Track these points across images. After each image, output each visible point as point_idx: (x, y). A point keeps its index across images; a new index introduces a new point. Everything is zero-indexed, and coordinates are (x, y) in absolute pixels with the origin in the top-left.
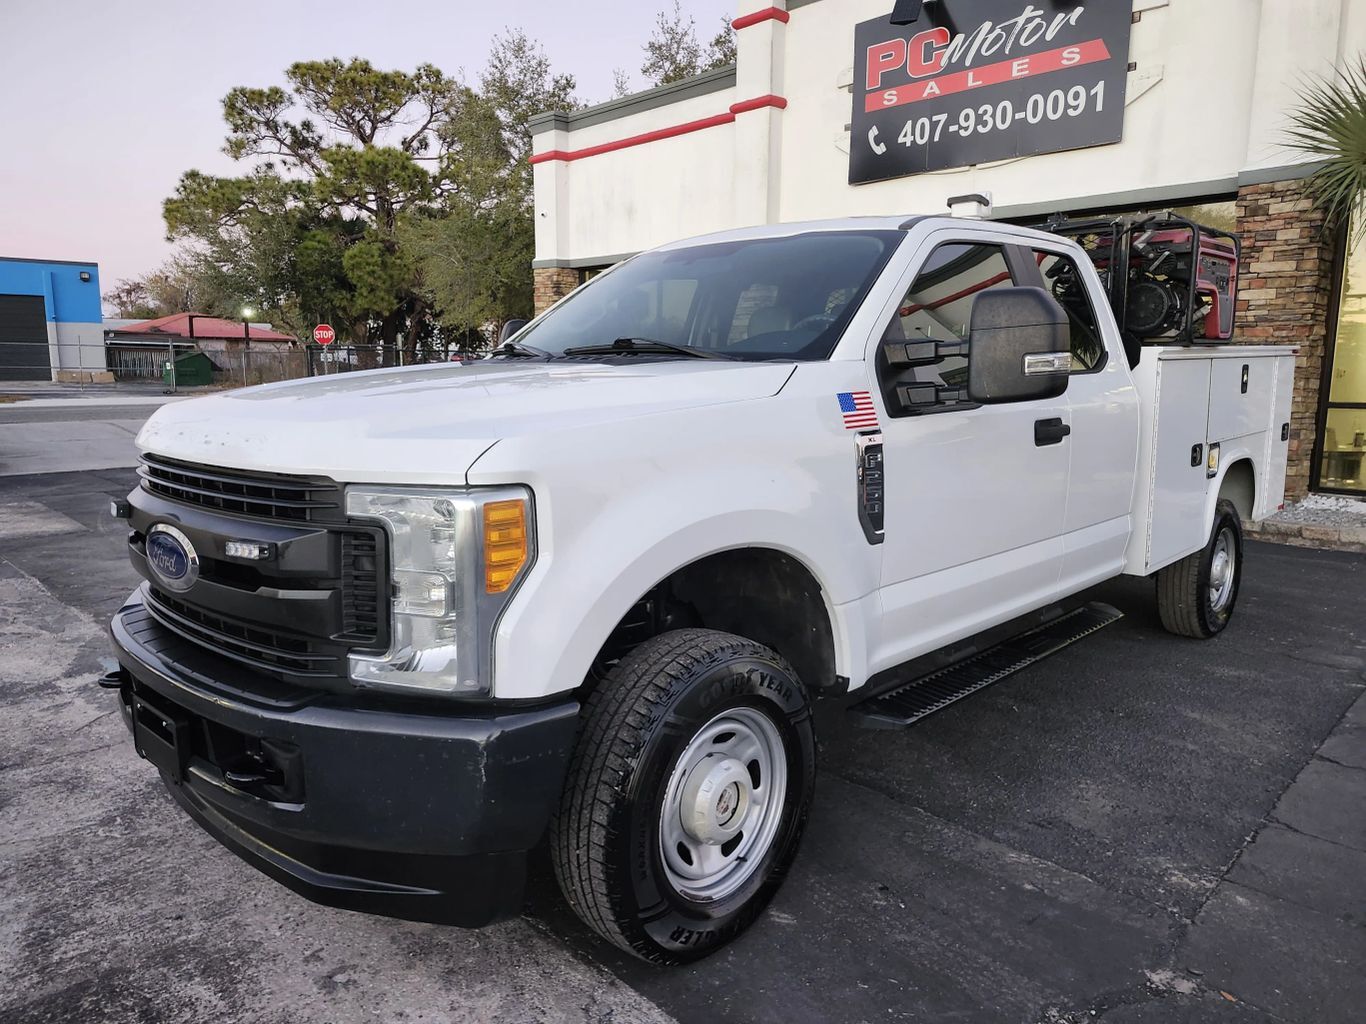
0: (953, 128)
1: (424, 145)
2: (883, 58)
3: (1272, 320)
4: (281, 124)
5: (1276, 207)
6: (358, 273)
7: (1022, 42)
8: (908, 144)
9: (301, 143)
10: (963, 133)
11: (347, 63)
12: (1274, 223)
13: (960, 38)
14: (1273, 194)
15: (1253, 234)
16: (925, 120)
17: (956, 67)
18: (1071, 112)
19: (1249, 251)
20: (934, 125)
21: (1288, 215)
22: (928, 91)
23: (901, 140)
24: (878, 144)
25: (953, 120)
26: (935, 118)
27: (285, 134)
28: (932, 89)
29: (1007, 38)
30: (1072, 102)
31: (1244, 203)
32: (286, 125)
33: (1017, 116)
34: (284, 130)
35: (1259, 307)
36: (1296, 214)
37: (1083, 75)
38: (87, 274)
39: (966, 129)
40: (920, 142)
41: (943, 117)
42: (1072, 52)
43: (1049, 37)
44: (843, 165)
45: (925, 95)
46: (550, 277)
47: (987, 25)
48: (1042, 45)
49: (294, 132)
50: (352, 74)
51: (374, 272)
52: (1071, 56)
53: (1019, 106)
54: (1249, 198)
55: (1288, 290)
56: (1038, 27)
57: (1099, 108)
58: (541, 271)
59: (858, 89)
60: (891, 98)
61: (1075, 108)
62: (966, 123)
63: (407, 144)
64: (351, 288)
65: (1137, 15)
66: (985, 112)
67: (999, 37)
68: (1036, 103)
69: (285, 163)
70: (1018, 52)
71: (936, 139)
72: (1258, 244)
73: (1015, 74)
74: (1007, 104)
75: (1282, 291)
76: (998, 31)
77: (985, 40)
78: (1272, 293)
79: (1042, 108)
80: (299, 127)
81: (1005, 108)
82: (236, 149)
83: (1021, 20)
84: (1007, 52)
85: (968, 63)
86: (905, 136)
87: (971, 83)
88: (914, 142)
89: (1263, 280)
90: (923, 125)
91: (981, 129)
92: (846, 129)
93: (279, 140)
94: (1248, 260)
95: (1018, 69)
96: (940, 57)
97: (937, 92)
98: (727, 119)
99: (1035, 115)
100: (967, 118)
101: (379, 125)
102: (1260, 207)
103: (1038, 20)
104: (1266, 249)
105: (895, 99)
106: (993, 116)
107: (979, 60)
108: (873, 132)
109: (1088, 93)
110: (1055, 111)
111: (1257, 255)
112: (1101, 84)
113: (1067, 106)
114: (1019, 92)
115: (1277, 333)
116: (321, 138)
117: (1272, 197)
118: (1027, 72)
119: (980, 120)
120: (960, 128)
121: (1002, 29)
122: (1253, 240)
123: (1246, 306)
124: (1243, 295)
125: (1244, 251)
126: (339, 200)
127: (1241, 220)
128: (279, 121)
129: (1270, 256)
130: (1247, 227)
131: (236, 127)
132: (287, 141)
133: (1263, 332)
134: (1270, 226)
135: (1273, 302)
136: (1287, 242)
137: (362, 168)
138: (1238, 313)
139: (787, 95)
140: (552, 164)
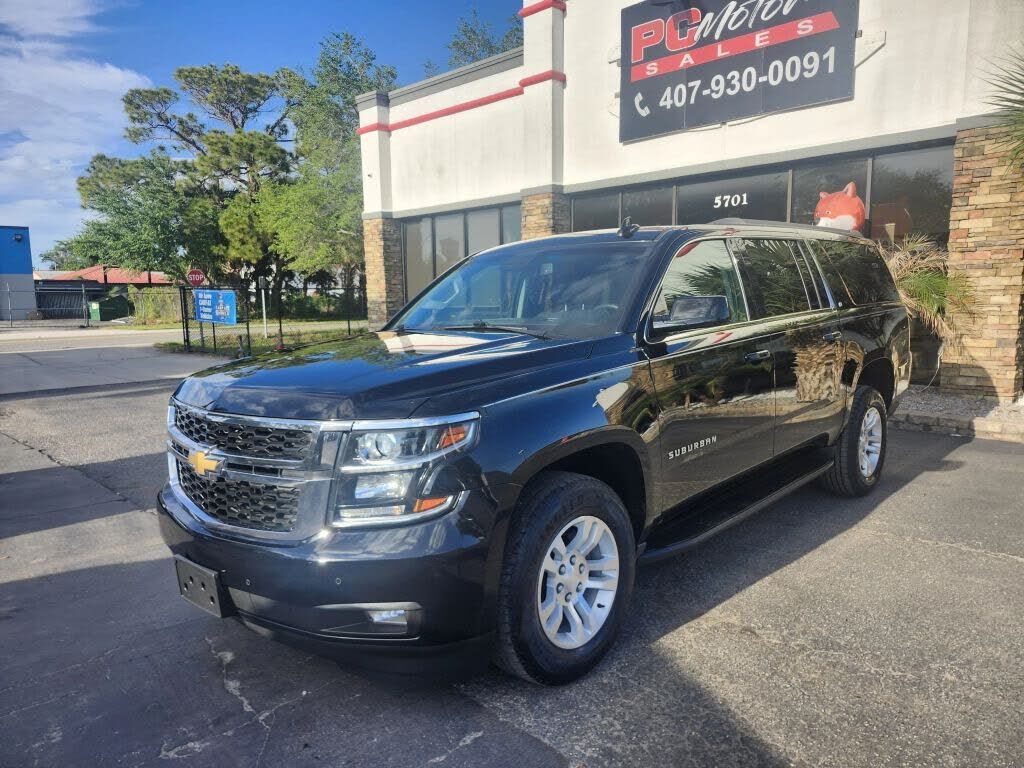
0: (706, 92)
1: (284, 129)
2: (645, 35)
3: (990, 245)
4: (169, 116)
5: (990, 148)
6: (230, 231)
7: (763, 17)
8: (669, 107)
9: (187, 132)
10: (715, 96)
11: (221, 68)
12: (990, 162)
13: (710, 16)
14: (988, 137)
15: (971, 172)
16: (682, 87)
17: (707, 41)
18: (807, 75)
19: (967, 186)
20: (690, 90)
21: (1002, 155)
22: (684, 62)
23: (662, 104)
24: (642, 108)
25: (706, 85)
26: (691, 84)
27: (174, 124)
28: (687, 59)
29: (749, 15)
30: (807, 65)
31: (963, 145)
32: (174, 117)
33: (761, 79)
34: (173, 121)
35: (978, 234)
36: (1009, 154)
37: (816, 42)
38: (20, 236)
39: (717, 92)
40: (678, 105)
41: (697, 84)
42: (806, 24)
43: (786, 11)
44: (614, 125)
45: (682, 65)
46: (377, 226)
47: (733, 5)
48: (779, 20)
49: (181, 122)
50: (226, 76)
51: (243, 229)
52: (805, 27)
53: (762, 71)
54: (966, 140)
55: (1003, 219)
56: (776, 4)
57: (831, 69)
58: (369, 221)
59: (625, 63)
60: (652, 69)
61: (810, 71)
62: (718, 87)
63: (271, 129)
64: (226, 243)
66: (733, 77)
67: (743, 13)
68: (776, 67)
69: (175, 147)
70: (759, 25)
71: (692, 101)
72: (975, 180)
73: (758, 44)
74: (751, 70)
75: (998, 220)
76: (742, 9)
77: (730, 17)
78: (989, 222)
79: (781, 72)
80: (185, 118)
81: (749, 74)
82: (135, 135)
84: (750, 26)
85: (717, 37)
86: (666, 100)
87: (720, 54)
88: (673, 105)
89: (982, 210)
90: (680, 90)
91: (730, 92)
93: (169, 128)
94: (967, 195)
95: (760, 40)
96: (693, 32)
97: (692, 62)
98: (517, 92)
100: (718, 83)
101: (249, 115)
102: (978, 148)
104: (982, 184)
105: (656, 70)
106: (740, 80)
107: (726, 33)
108: (639, 98)
109: (821, 57)
110: (793, 73)
111: (974, 189)
112: (832, 50)
113: (803, 69)
114: (761, 59)
115: (996, 256)
116: (202, 126)
117: (987, 139)
118: (767, 42)
119: (729, 84)
120: (712, 91)
121: (746, 7)
122: (970, 177)
123: (968, 234)
124: (964, 225)
125: (963, 186)
126: (218, 174)
127: (959, 159)
128: (168, 114)
129: (987, 191)
130: (965, 165)
131: (134, 119)
132: (177, 130)
133: (981, 256)
134: (985, 164)
135: (991, 229)
136: (1002, 178)
137: (233, 148)
138: (959, 240)
139: (567, 71)
140: (375, 134)
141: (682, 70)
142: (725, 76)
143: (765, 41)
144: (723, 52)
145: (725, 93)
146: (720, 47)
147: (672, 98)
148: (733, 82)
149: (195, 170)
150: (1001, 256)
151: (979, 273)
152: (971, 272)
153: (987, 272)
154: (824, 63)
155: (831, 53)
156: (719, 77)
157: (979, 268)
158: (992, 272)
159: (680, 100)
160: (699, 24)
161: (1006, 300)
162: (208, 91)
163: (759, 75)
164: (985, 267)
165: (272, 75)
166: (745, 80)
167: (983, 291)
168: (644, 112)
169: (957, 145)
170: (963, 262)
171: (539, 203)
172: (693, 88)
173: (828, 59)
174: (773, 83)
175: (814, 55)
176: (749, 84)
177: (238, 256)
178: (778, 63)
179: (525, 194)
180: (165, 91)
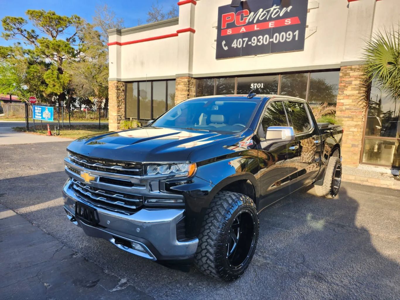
0: (250, 43)
1: (74, 41)
2: (227, 18)
3: (351, 109)
4: (23, 30)
5: (352, 73)
6: (49, 80)
7: (272, 16)
8: (235, 47)
9: (32, 37)
10: (253, 45)
11: (47, 12)
12: (352, 78)
13: (252, 13)
14: (351, 69)
15: (345, 82)
16: (240, 40)
17: (251, 23)
18: (288, 40)
19: (343, 87)
20: (243, 42)
21: (356, 76)
22: (242, 30)
23: (233, 46)
25: (250, 40)
26: (244, 39)
27: (25, 33)
28: (243, 30)
29: (267, 15)
30: (288, 36)
31: (343, 72)
32: (25, 30)
33: (271, 40)
34: (24, 32)
35: (346, 105)
36: (359, 76)
37: (291, 28)
39: (254, 43)
40: (239, 47)
41: (246, 39)
42: (288, 21)
43: (281, 15)
44: (213, 52)
46: (114, 84)
47: (261, 10)
48: (278, 18)
49: (28, 33)
50: (49, 15)
51: (54, 80)
52: (288, 22)
53: (271, 37)
54: (344, 70)
55: (356, 100)
56: (278, 12)
57: (297, 39)
58: (111, 82)
59: (219, 28)
60: (230, 32)
61: (289, 39)
62: (254, 42)
63: (68, 40)
64: (47, 85)
65: (308, 10)
66: (260, 38)
67: (265, 14)
68: (276, 36)
69: (25, 43)
70: (271, 19)
71: (244, 46)
72: (347, 85)
73: (270, 26)
74: (267, 36)
75: (354, 100)
76: (265, 12)
77: (260, 15)
78: (351, 101)
79: (278, 38)
80: (30, 31)
81: (266, 38)
82: (6, 36)
83: (272, 9)
84: (267, 19)
85: (255, 22)
86: (234, 44)
88: (237, 47)
89: (348, 96)
90: (240, 41)
91: (259, 44)
92: (215, 41)
93: (23, 35)
94: (343, 90)
95: (271, 25)
96: (246, 19)
97: (245, 30)
98: (176, 35)
99: (276, 40)
100: (254, 40)
101: (59, 33)
102: (348, 73)
103: (277, 10)
104: (349, 87)
106: (263, 40)
107: (258, 21)
108: (224, 42)
109: (293, 34)
110: (282, 39)
111: (346, 88)
112: (297, 31)
113: (286, 38)
114: (271, 32)
115: (352, 114)
116: (38, 36)
119: (258, 41)
120: (252, 43)
121: (266, 11)
122: (345, 84)
123: (343, 104)
124: (342, 101)
125: (342, 87)
126: (44, 56)
127: (341, 77)
128: (23, 29)
129: (350, 89)
130: (343, 79)
131: (6, 29)
132: (26, 36)
133: (348, 113)
134: (350, 79)
135: (351, 104)
136: (355, 85)
137: (51, 46)
138: (339, 107)
139: (195, 28)
140: (116, 46)
141: (241, 33)
142: (257, 37)
143: (273, 25)
144: (257, 28)
145: (257, 44)
146: (256, 26)
147: (237, 44)
148: (260, 40)
149: (34, 53)
150: (354, 114)
151: (346, 119)
152: (344, 119)
153: (349, 119)
154: (294, 36)
155: (297, 33)
156: (255, 38)
157: (346, 117)
158: (351, 119)
159: (240, 45)
160: (248, 16)
161: (355, 130)
162: (41, 21)
163: (270, 38)
164: (348, 117)
165: (70, 17)
166: (265, 40)
167: (348, 126)
168: (226, 48)
169: (341, 72)
170: (340, 115)
171: (183, 80)
172: (245, 41)
173: (295, 35)
174: (275, 42)
175: (291, 32)
176: (266, 41)
177: (52, 91)
178: (277, 34)
179: (177, 76)
180: (21, 19)
